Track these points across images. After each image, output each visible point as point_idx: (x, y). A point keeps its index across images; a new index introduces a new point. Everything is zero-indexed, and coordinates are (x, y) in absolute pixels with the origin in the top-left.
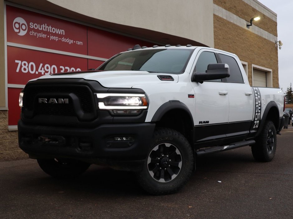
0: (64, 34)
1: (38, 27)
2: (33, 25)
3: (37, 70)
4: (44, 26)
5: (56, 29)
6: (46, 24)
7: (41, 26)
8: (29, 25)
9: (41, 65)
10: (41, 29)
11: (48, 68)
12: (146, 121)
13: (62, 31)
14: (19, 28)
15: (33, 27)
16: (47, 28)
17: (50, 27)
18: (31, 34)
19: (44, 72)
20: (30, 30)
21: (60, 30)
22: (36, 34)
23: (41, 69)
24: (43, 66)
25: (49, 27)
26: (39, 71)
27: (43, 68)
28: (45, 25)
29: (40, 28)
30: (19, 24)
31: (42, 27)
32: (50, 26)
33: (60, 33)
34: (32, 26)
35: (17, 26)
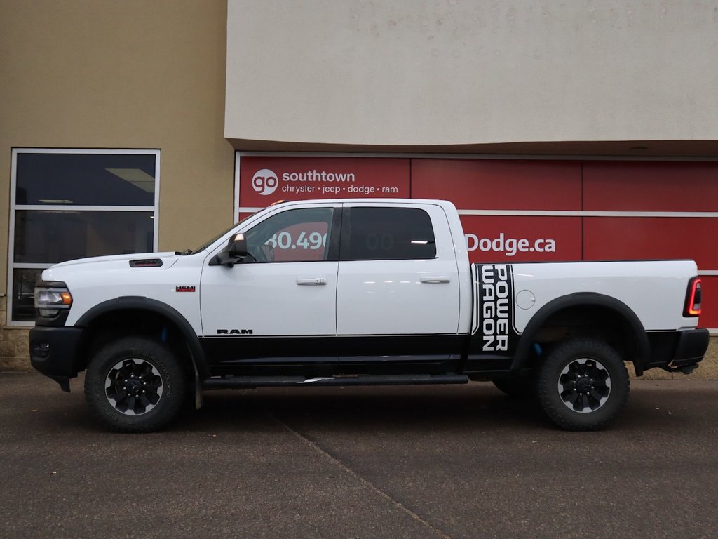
0: (353, 180)
1: (298, 177)
2: (289, 176)
3: (294, 242)
4: (309, 174)
5: (336, 175)
6: (315, 171)
7: (305, 175)
8: (280, 177)
9: (303, 234)
10: (305, 179)
11: (316, 238)
12: (66, 325)
13: (349, 175)
14: (263, 186)
15: (288, 179)
16: (317, 177)
17: (323, 174)
18: (284, 189)
19: (308, 244)
20: (282, 183)
21: (345, 175)
22: (295, 189)
23: (302, 241)
24: (307, 236)
25: (320, 173)
26: (299, 243)
27: (306, 240)
28: (312, 172)
29: (303, 178)
30: (263, 179)
31: (307, 176)
32: (323, 172)
33: (343, 180)
34: (286, 177)
35: (259, 182)
